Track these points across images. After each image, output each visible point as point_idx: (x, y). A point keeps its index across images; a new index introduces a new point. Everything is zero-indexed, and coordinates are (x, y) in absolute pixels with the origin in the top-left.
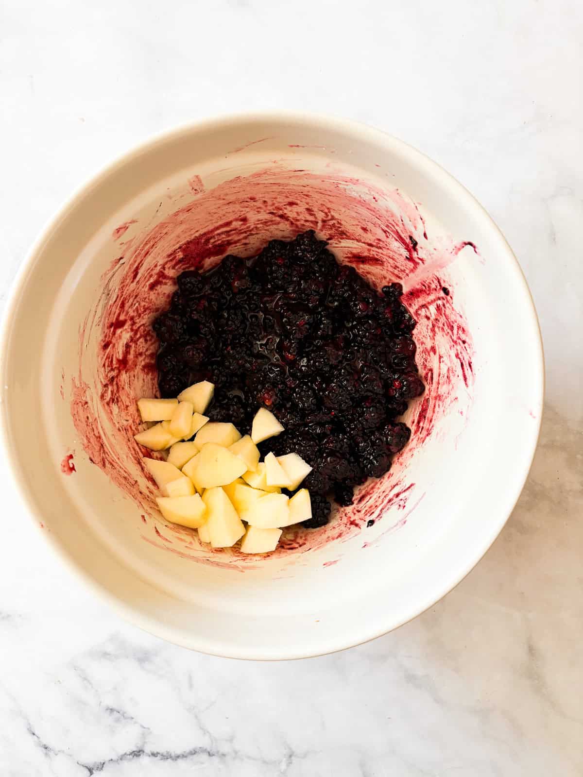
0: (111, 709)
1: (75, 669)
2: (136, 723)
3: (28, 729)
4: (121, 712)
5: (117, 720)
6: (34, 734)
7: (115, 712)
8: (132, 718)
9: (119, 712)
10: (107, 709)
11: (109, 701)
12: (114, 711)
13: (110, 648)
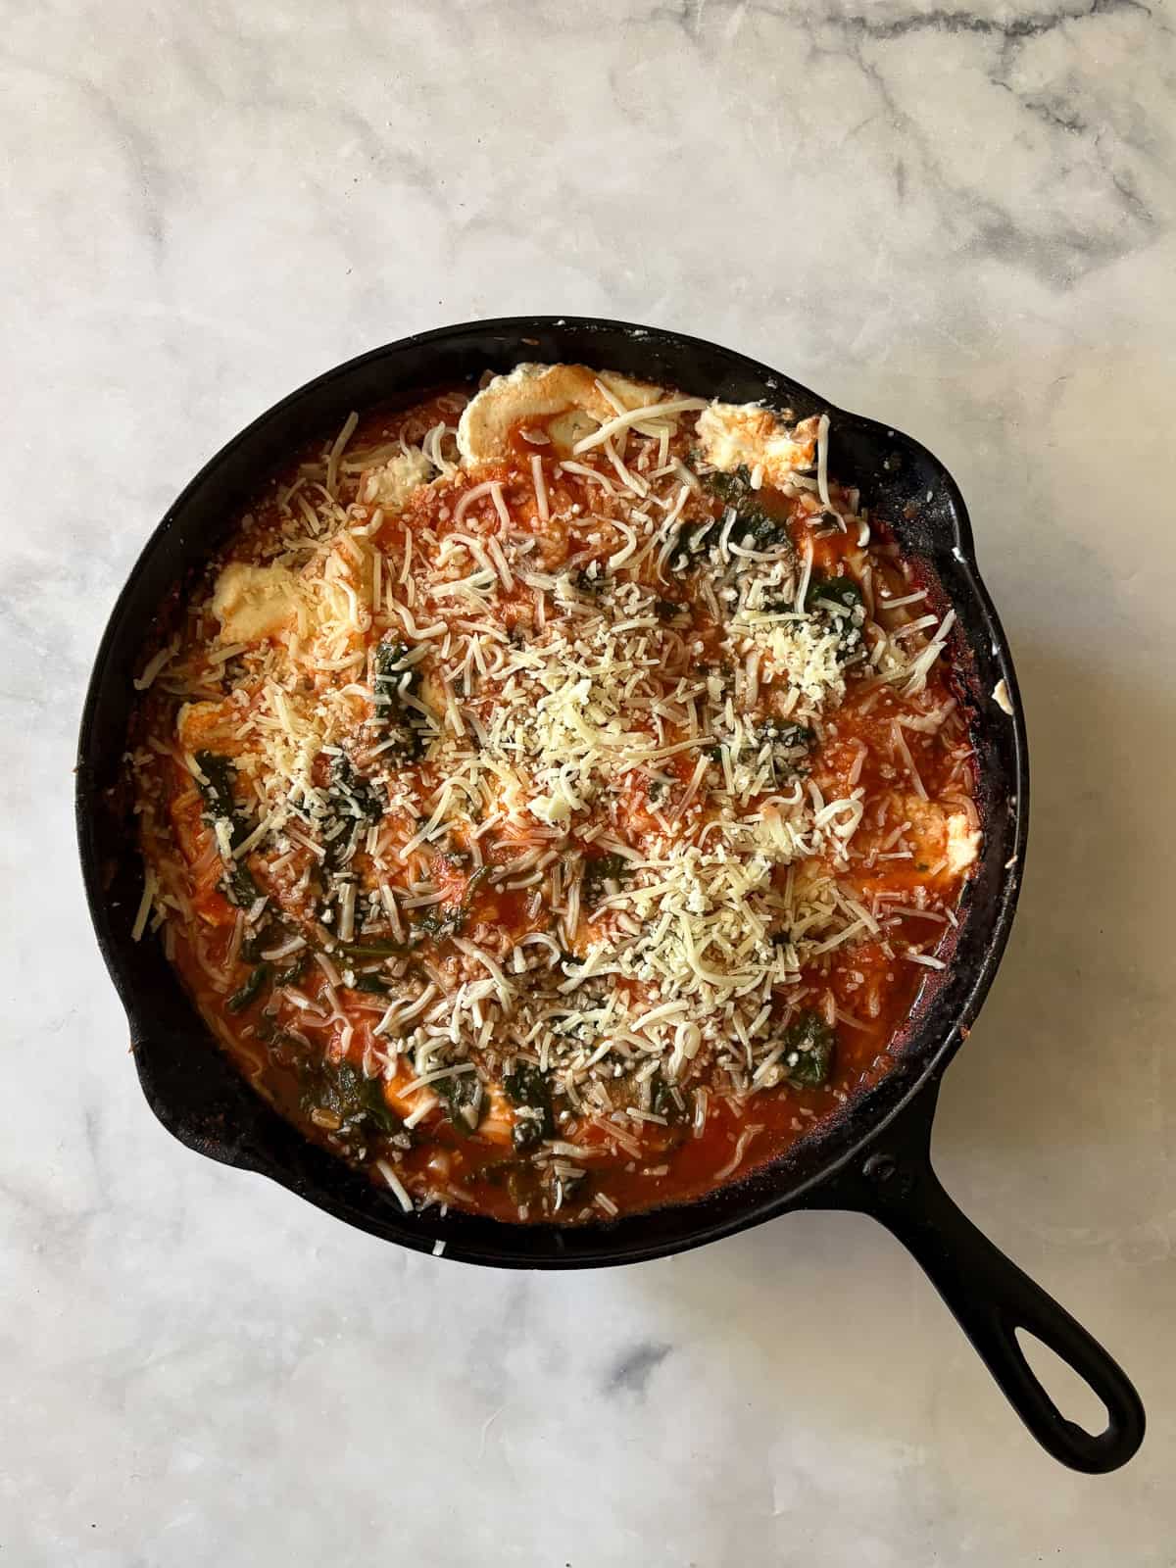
0: (1075, 127)
1: (1150, 216)
2: (1022, 96)
4: (1053, 120)
5: (1060, 102)
7: (1066, 121)
8: (1029, 106)
9: (1058, 121)
10: (1084, 126)
11: (1080, 146)
12: (1070, 123)
13: (1075, 261)
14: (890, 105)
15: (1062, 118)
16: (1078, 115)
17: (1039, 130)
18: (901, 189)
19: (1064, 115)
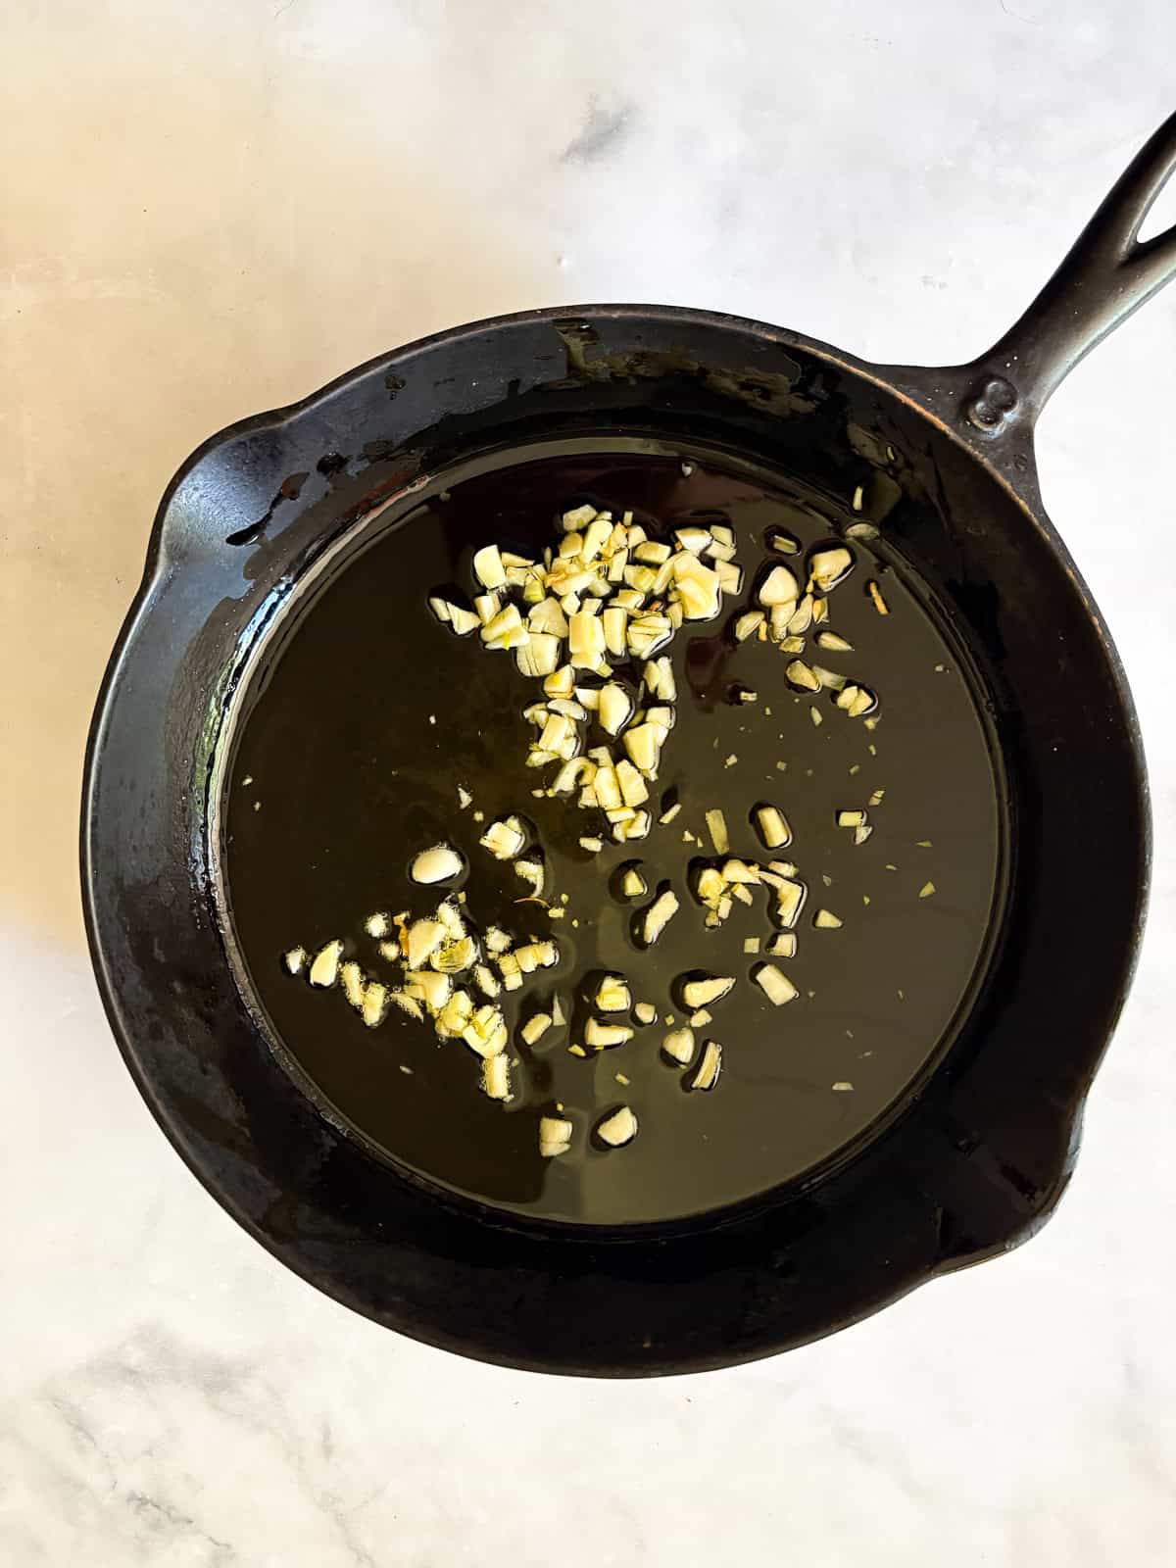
14: (340, 1520)
15: (155, 1508)
16: (138, 1510)
17: (179, 1496)
18: (327, 1434)
19: (151, 1511)
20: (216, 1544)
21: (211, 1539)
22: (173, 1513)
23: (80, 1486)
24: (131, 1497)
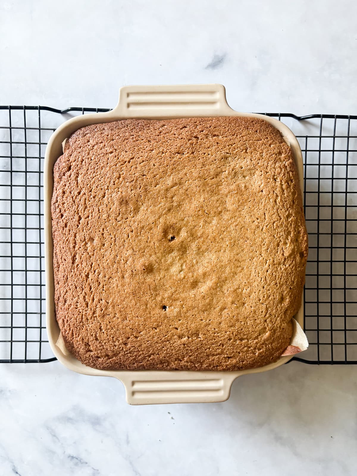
0: (72, 457)
1: (48, 429)
2: (89, 466)
3: (13, 469)
4: (79, 459)
5: (76, 464)
6: (17, 473)
7: (75, 459)
8: (87, 463)
9: (77, 459)
11: (71, 451)
13: (72, 415)
14: (131, 463)
15: (76, 459)
16: (71, 460)
17: (84, 456)
18: (128, 437)
19: (75, 460)
20: (95, 470)
21: (93, 468)
22: (82, 461)
23: (54, 453)
24: (69, 456)
